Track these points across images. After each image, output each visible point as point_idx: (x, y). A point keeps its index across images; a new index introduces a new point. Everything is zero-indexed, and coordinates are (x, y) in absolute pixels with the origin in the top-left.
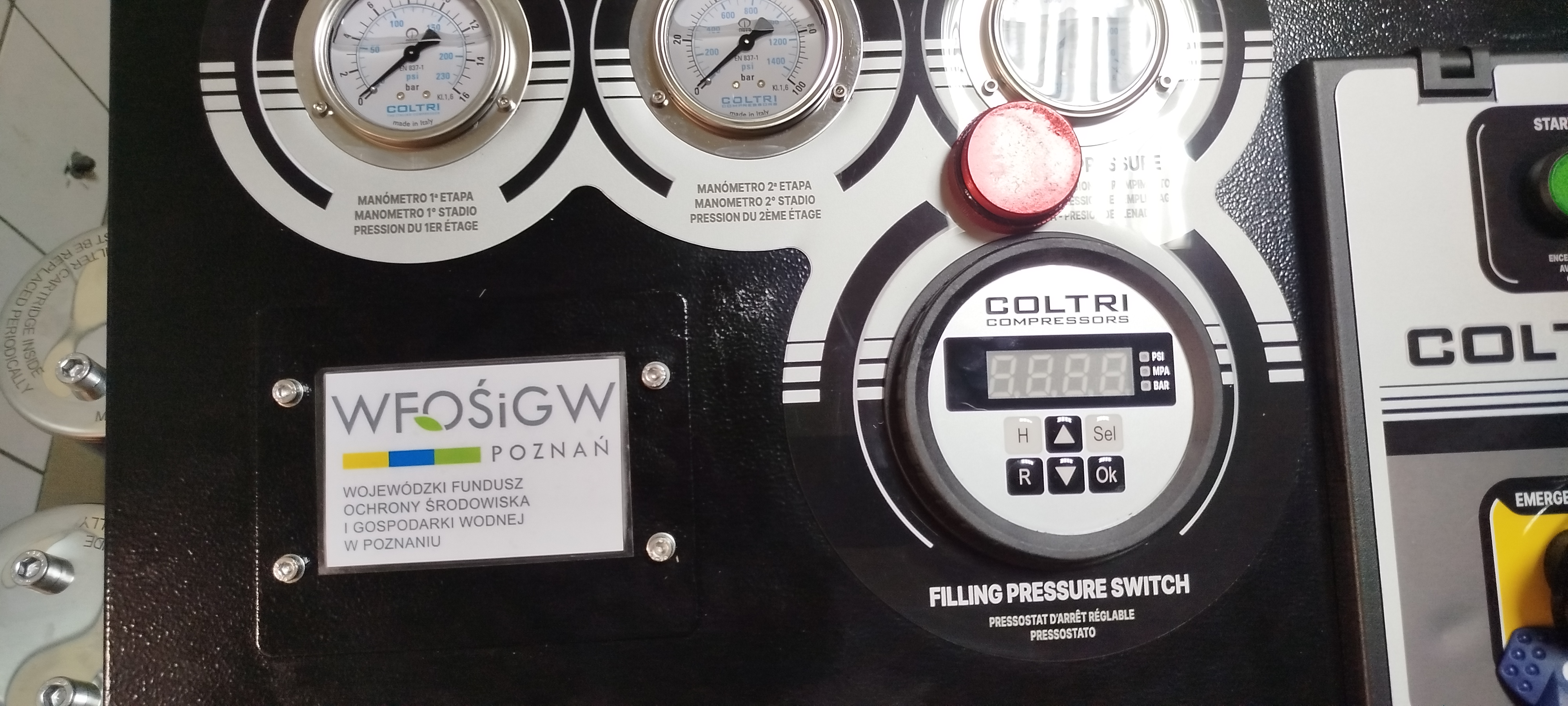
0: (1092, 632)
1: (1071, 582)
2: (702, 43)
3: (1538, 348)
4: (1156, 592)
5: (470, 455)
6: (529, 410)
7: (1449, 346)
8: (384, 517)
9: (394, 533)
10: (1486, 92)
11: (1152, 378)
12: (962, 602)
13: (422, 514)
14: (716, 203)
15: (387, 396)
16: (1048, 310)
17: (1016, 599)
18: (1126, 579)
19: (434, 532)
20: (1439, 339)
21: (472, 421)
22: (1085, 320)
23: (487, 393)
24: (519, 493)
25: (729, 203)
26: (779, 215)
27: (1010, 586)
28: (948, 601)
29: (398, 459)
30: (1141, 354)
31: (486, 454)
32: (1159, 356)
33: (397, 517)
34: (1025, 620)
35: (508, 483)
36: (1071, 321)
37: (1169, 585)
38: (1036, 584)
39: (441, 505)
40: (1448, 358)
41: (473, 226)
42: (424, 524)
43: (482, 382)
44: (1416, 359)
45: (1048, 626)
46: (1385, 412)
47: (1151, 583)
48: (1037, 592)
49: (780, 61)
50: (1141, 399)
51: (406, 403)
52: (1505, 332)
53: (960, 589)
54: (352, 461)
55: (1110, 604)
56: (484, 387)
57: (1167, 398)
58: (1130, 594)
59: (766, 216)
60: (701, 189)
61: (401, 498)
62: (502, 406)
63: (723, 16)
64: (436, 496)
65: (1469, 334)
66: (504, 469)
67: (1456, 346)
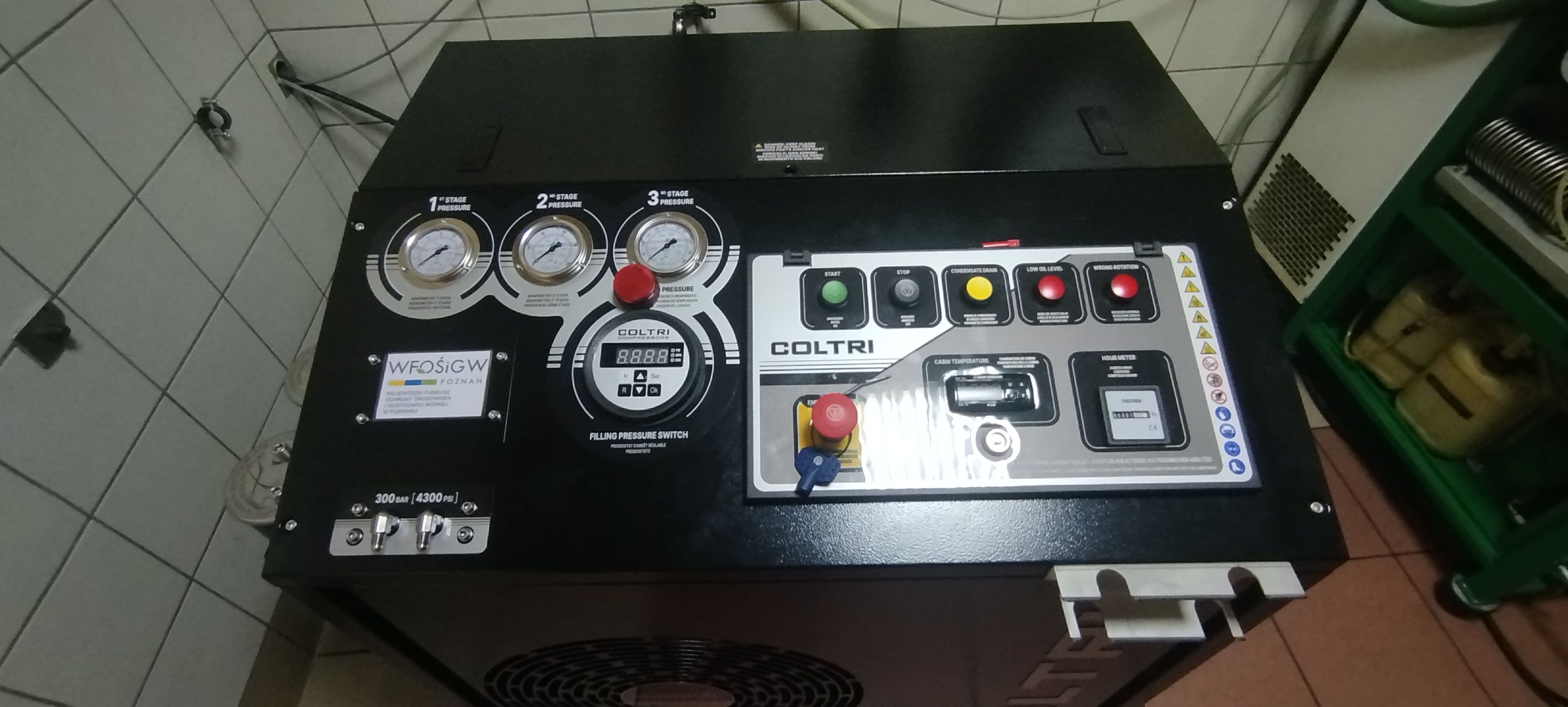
0: (649, 451)
1: (643, 433)
2: (537, 249)
3: (821, 349)
4: (675, 437)
5: (432, 382)
6: (456, 367)
7: (787, 348)
8: (399, 402)
9: (402, 408)
10: (808, 264)
11: (675, 358)
12: (602, 439)
13: (413, 401)
14: (534, 301)
15: (408, 362)
16: (640, 334)
17: (622, 438)
18: (664, 432)
19: (416, 408)
20: (783, 346)
21: (436, 371)
22: (653, 338)
23: (443, 361)
24: (447, 396)
25: (538, 301)
26: (555, 305)
27: (620, 433)
28: (596, 438)
29: (408, 383)
30: (672, 349)
31: (439, 382)
32: (679, 350)
33: (404, 402)
34: (624, 446)
35: (445, 392)
36: (648, 338)
37: (680, 435)
38: (630, 433)
39: (420, 399)
40: (786, 352)
41: (449, 307)
42: (413, 405)
43: (442, 358)
44: (774, 352)
45: (633, 448)
46: (761, 371)
47: (673, 434)
48: (630, 436)
49: (563, 255)
50: (670, 364)
51: (414, 364)
52: (808, 344)
53: (601, 434)
54: (392, 383)
55: (657, 441)
56: (443, 360)
57: (680, 364)
58: (665, 438)
59: (550, 305)
60: (529, 296)
61: (405, 396)
62: (447, 366)
63: (547, 242)
64: (419, 396)
65: (794, 344)
66: (445, 387)
67: (790, 348)
